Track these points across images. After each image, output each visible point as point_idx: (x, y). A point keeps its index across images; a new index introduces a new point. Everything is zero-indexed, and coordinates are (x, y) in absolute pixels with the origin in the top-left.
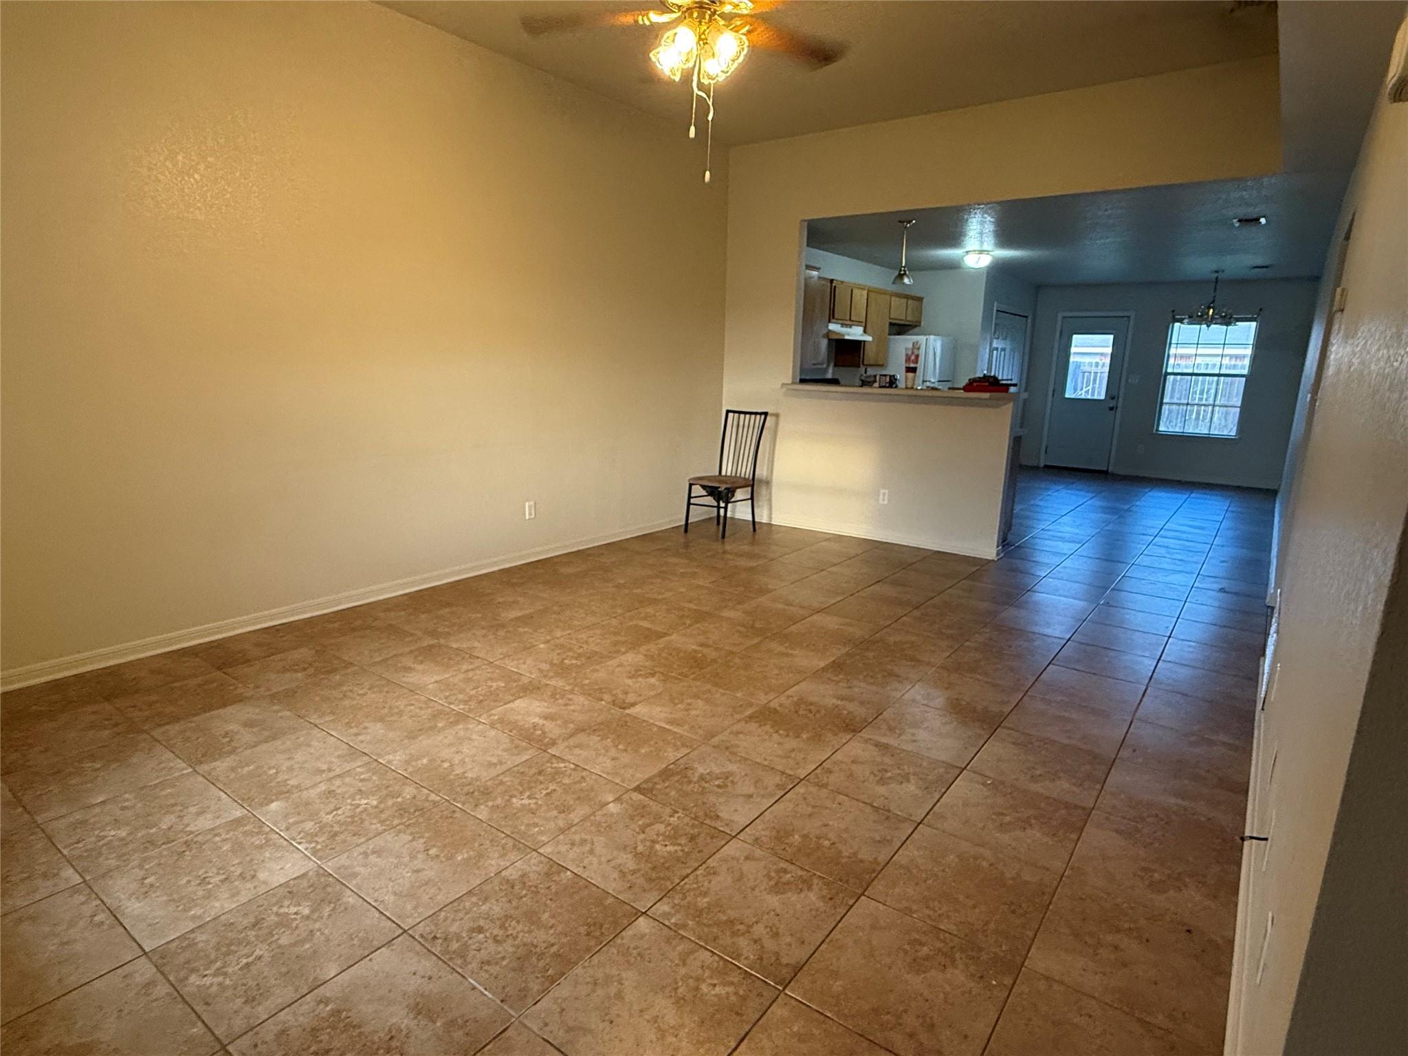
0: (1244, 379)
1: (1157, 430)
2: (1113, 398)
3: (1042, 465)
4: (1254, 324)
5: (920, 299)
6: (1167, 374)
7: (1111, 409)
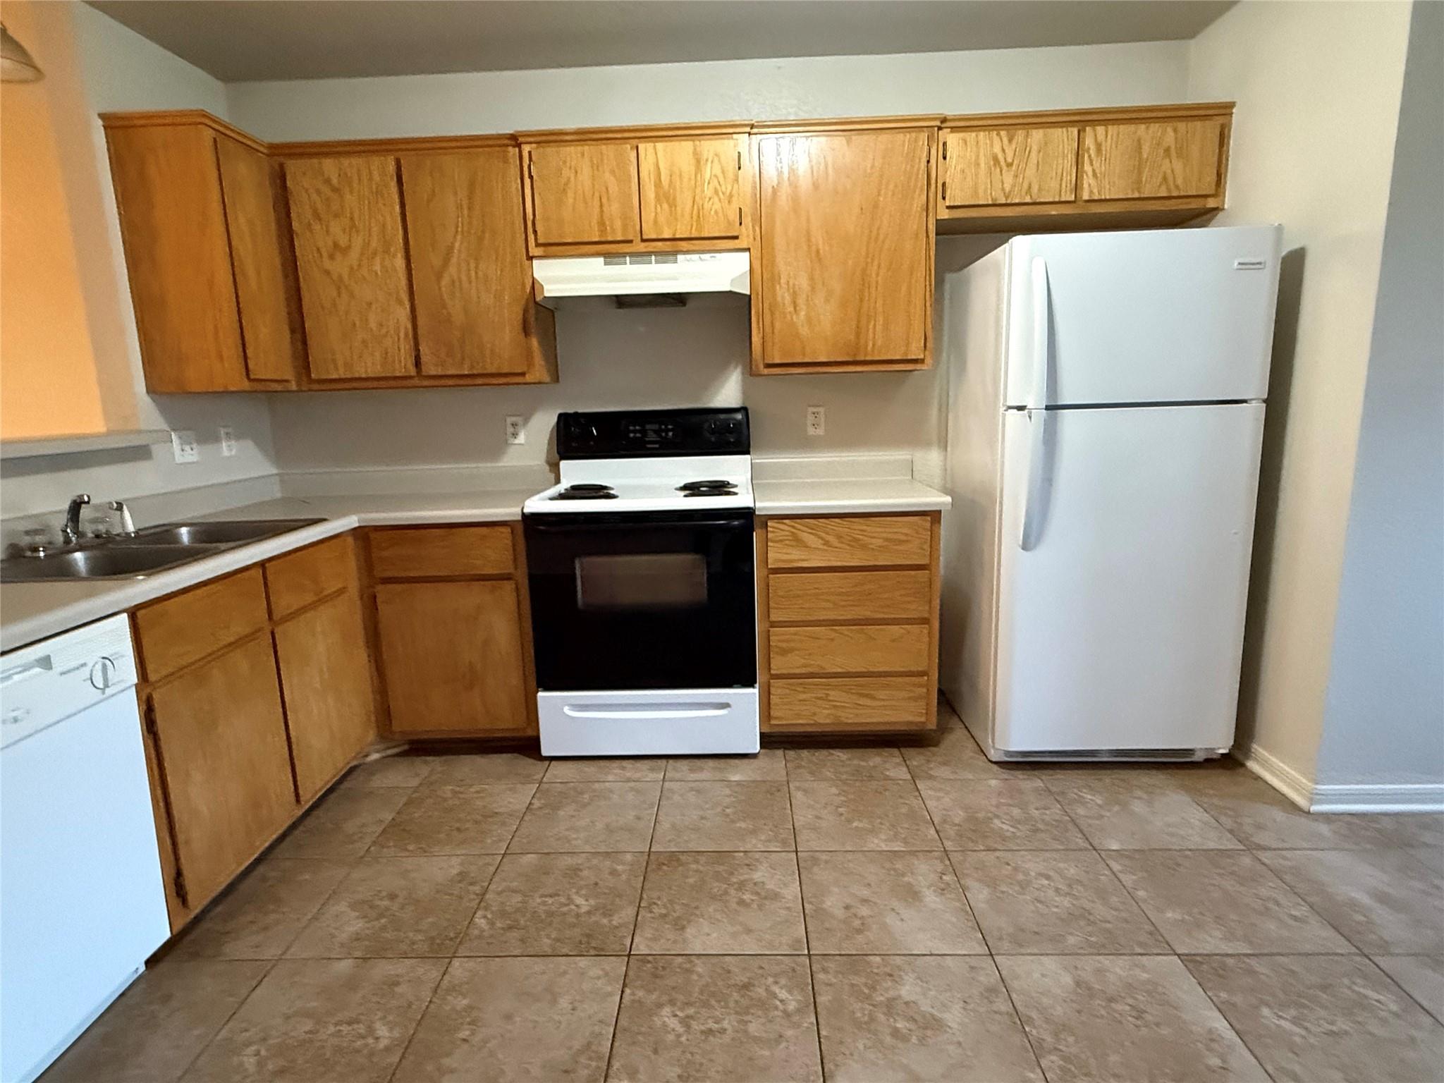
5: (1216, 113)
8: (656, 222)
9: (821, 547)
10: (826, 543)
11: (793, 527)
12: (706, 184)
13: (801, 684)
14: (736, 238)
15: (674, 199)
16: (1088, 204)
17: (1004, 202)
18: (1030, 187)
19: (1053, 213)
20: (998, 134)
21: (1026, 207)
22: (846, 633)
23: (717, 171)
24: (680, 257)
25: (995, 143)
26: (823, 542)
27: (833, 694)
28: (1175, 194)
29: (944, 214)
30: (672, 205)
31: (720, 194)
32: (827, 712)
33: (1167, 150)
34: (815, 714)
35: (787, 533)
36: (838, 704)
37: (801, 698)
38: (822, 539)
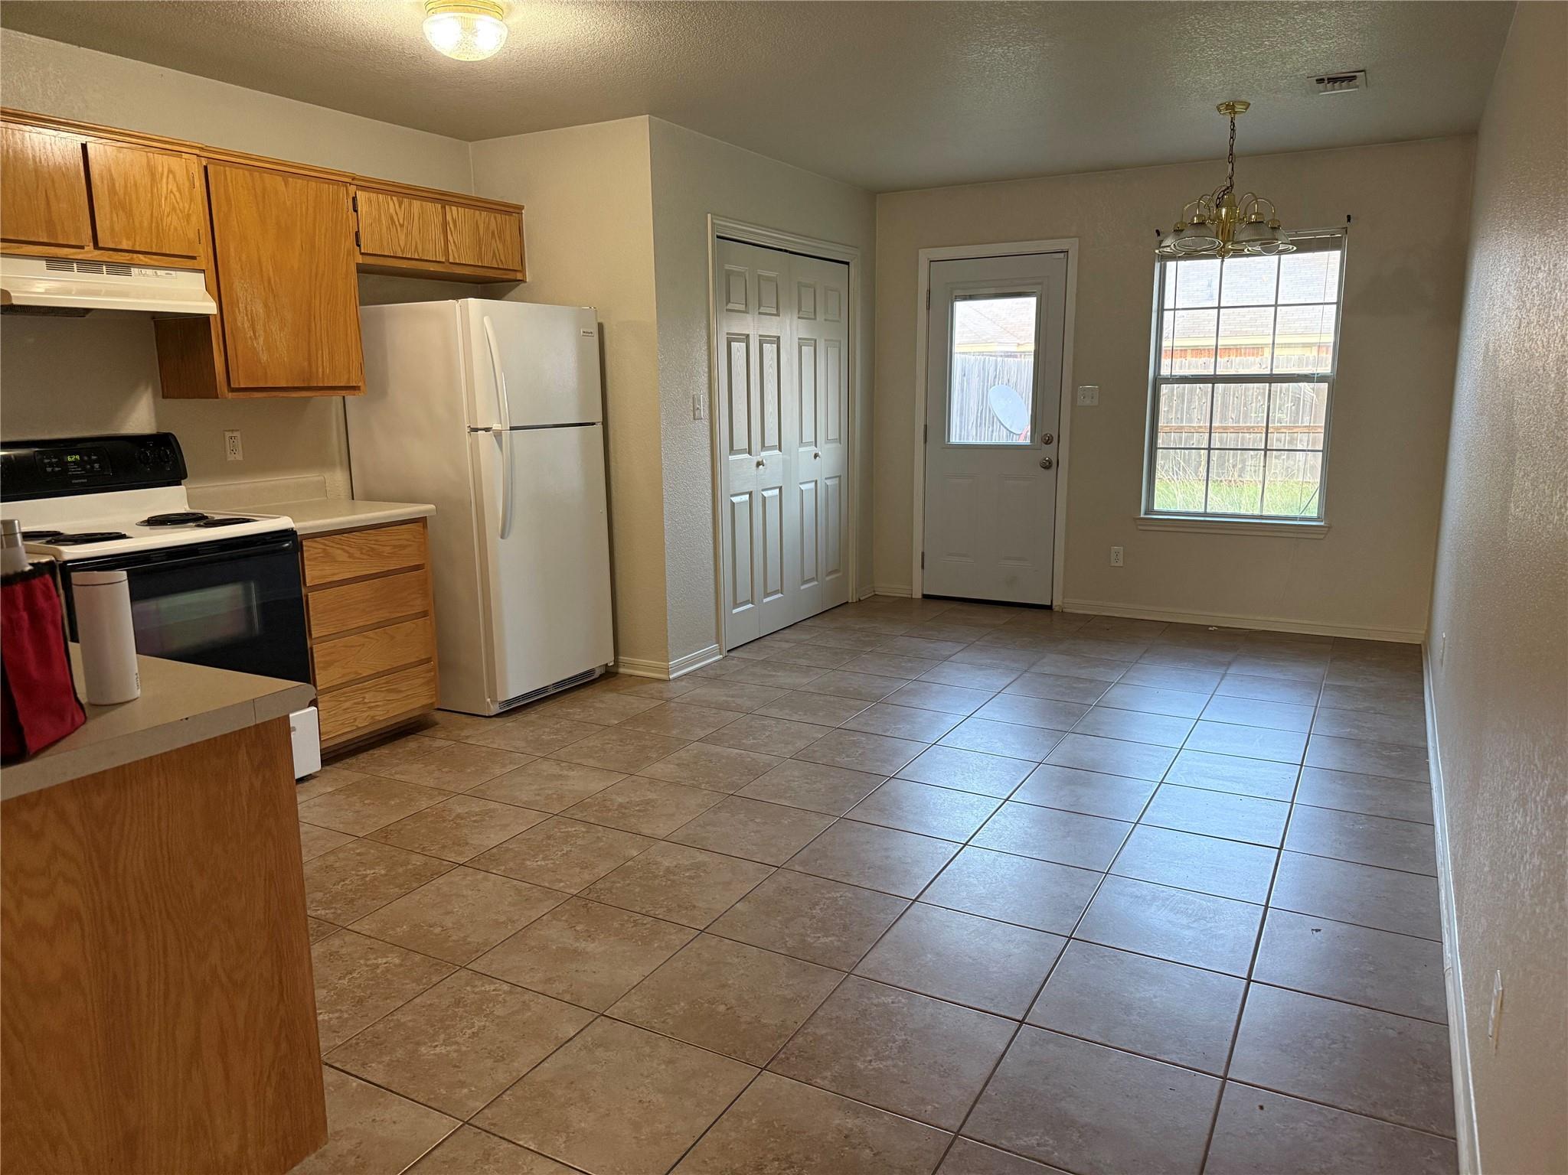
0: (1325, 386)
1: (1150, 510)
2: (1048, 441)
3: (918, 595)
4: (1335, 256)
5: (513, 211)
6: (1159, 380)
7: (1047, 465)
8: (112, 229)
9: (349, 560)
10: (351, 556)
11: (325, 545)
12: (163, 199)
13: (343, 694)
14: (194, 258)
15: (131, 210)
16: (452, 265)
17: (401, 256)
18: (416, 247)
19: (432, 269)
20: (392, 199)
21: (414, 262)
22: (372, 636)
23: (172, 186)
24: (134, 271)
25: (392, 204)
26: (347, 555)
27: (368, 697)
28: (501, 267)
29: (360, 259)
30: (130, 215)
31: (178, 211)
32: (366, 714)
33: (493, 233)
34: (355, 719)
35: (320, 551)
36: (373, 704)
37: (345, 707)
38: (348, 553)
